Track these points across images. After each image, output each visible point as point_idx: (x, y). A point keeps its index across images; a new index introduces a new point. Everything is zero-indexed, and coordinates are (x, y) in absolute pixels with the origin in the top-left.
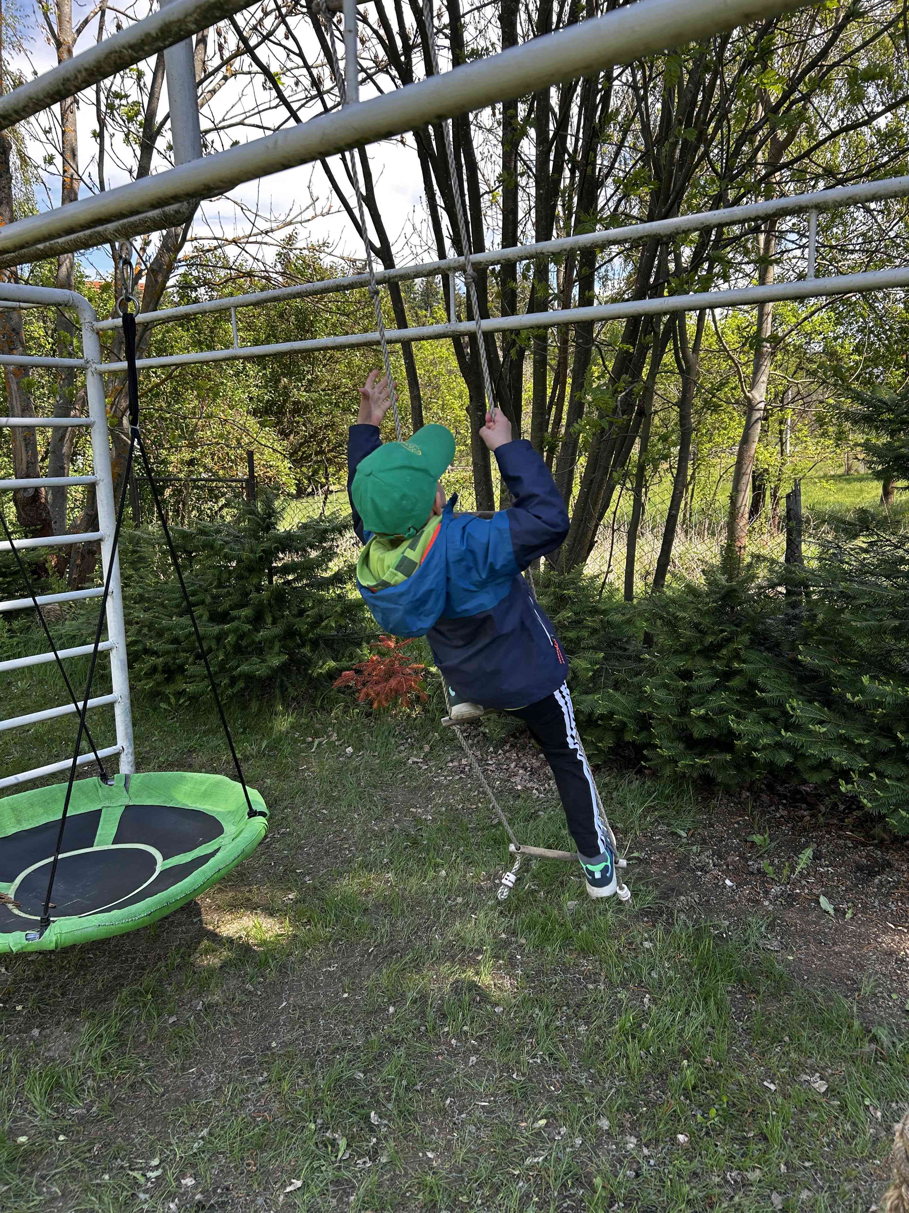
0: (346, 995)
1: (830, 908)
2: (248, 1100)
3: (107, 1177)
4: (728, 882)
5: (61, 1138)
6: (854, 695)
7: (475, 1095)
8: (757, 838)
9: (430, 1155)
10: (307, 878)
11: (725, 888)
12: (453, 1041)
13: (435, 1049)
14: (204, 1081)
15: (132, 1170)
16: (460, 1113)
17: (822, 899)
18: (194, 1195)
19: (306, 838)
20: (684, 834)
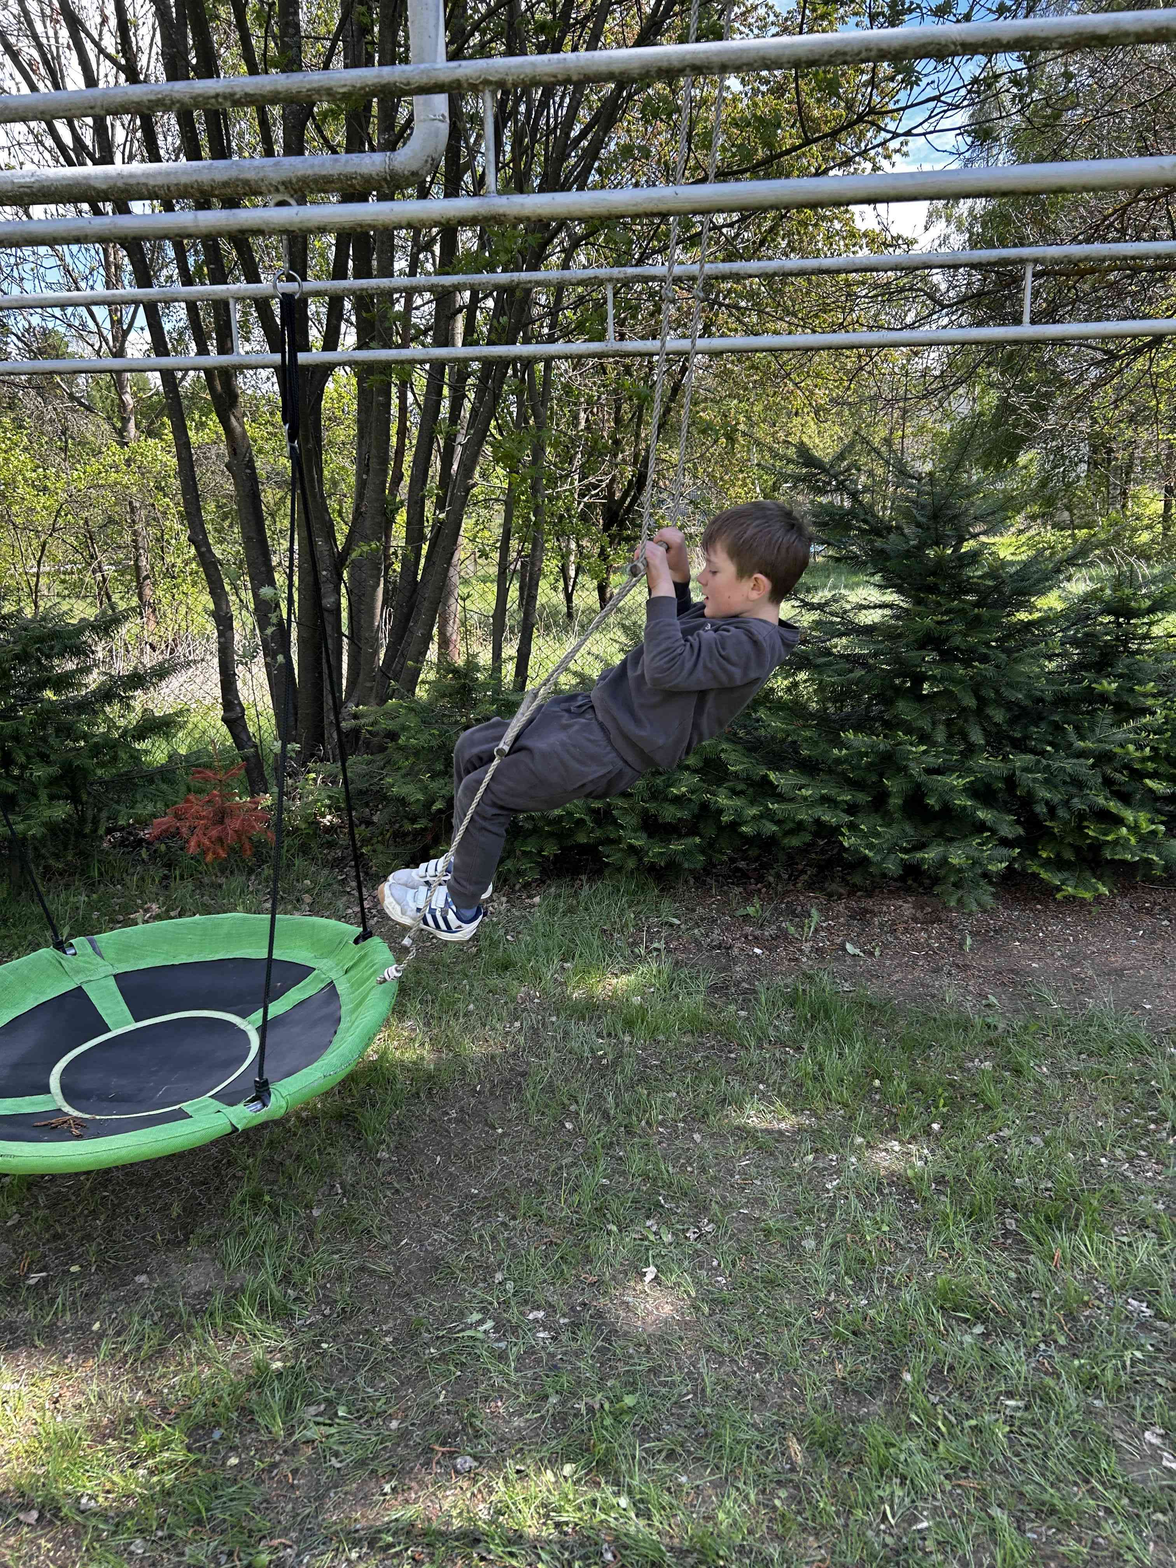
0: (500, 1130)
1: (857, 951)
4: (758, 951)
6: (840, 750)
8: (751, 910)
11: (757, 956)
12: (661, 1130)
17: (849, 947)
18: (557, 1320)
20: (677, 922)
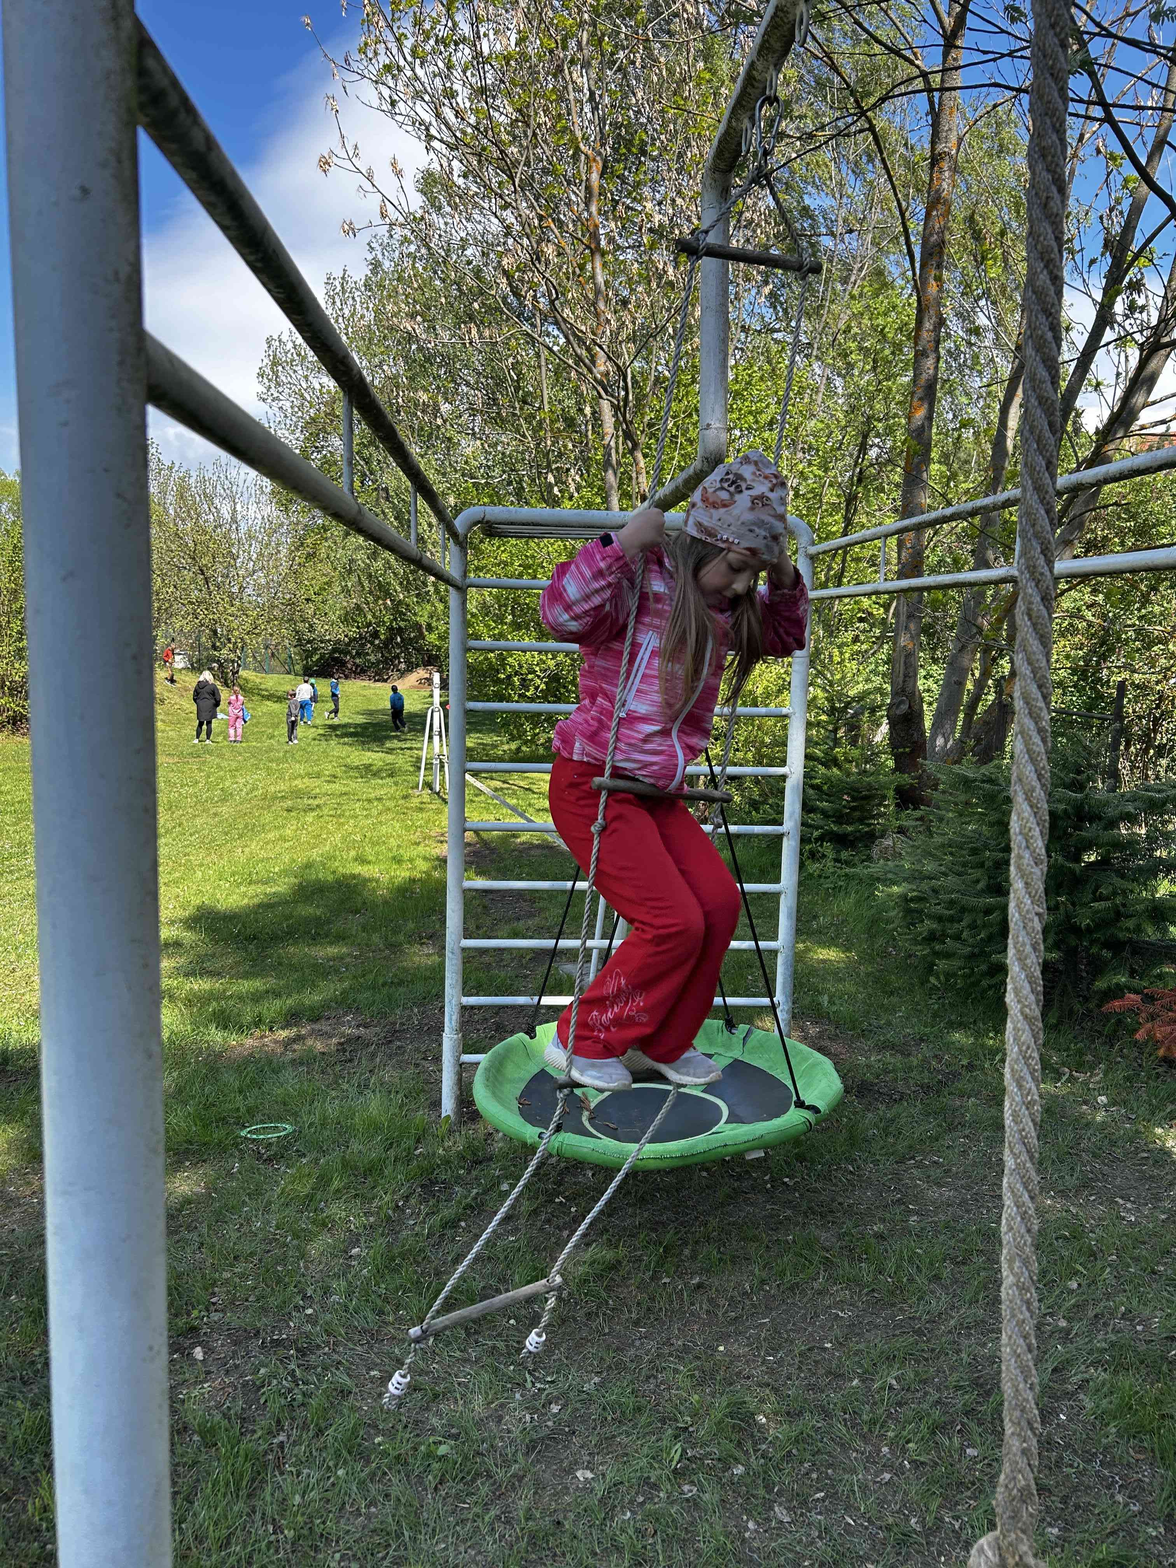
0: (829, 1345)
2: (656, 1377)
3: (512, 1368)
5: (512, 1322)
7: (849, 1508)
9: (751, 1525)
10: (915, 1218)
12: (885, 1450)
13: (859, 1444)
14: (642, 1344)
15: (530, 1373)
16: (820, 1513)
18: (549, 1420)
19: (956, 1176)
